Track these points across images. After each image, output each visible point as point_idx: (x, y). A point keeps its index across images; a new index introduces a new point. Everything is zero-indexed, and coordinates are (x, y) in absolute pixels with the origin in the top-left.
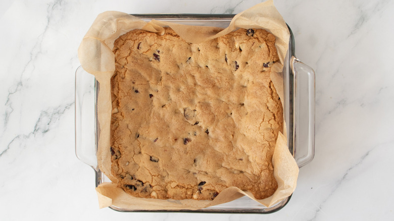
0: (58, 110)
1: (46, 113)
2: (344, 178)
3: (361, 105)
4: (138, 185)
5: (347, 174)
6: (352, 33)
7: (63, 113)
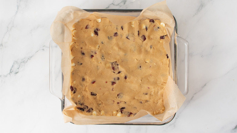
0: (23, 60)
1: (17, 62)
2: (191, 99)
3: (202, 56)
4: (85, 108)
5: (193, 97)
6: (195, 14)
7: (26, 62)
